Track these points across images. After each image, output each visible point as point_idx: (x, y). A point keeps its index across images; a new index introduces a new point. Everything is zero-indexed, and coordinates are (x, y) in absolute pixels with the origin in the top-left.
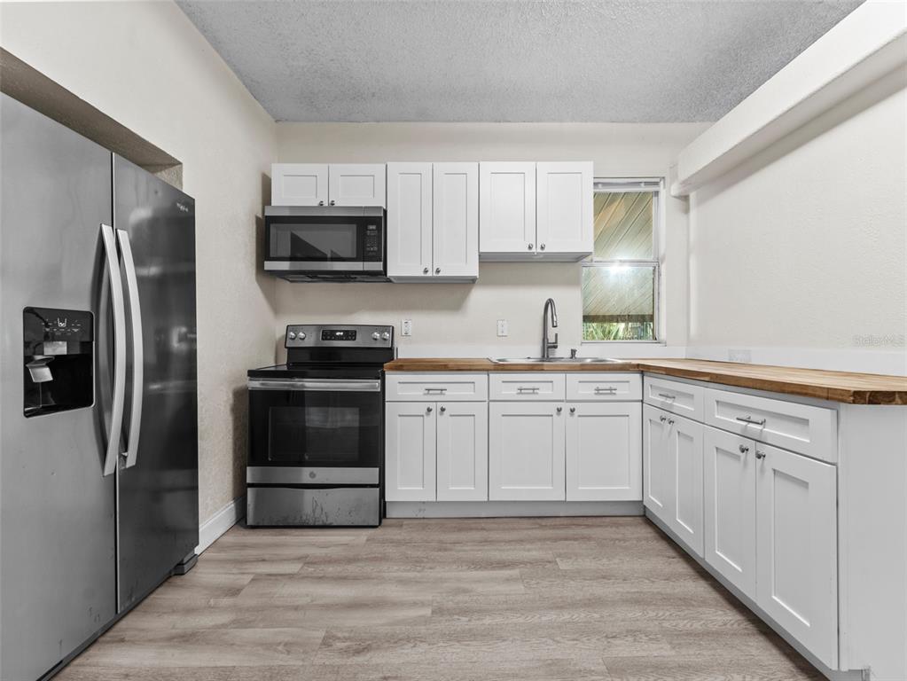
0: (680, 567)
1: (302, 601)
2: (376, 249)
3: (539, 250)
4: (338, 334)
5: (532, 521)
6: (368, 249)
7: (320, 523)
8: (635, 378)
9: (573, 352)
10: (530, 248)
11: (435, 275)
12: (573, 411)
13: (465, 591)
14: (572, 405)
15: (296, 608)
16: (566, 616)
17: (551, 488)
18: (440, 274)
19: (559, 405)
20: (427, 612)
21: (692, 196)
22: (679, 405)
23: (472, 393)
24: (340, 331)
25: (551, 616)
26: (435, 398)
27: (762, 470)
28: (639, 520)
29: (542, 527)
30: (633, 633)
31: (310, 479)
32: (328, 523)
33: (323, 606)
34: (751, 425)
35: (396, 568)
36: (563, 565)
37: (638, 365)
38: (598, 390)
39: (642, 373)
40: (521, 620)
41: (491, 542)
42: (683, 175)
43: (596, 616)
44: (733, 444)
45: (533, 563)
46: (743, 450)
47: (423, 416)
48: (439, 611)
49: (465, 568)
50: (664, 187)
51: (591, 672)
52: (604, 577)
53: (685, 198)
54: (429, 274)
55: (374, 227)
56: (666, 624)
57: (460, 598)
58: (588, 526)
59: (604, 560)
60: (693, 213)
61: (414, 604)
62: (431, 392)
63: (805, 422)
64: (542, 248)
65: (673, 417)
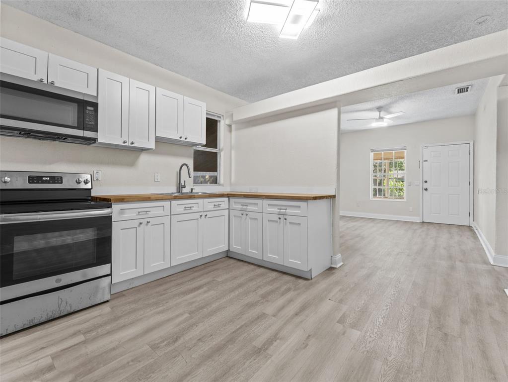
0: (252, 267)
1: (111, 346)
2: (93, 123)
3: (184, 140)
4: (44, 179)
5: (189, 271)
6: (87, 122)
7: (65, 313)
8: (226, 199)
9: (192, 189)
10: (180, 138)
11: (130, 145)
12: (206, 216)
13: (193, 302)
14: (205, 213)
15: (114, 349)
16: (237, 293)
17: (197, 253)
18: (133, 145)
19: (201, 214)
20: (187, 315)
21: (233, 126)
22: (250, 208)
23: (163, 212)
24: (47, 177)
25: (232, 295)
26: (144, 216)
27: (286, 223)
28: (227, 258)
29: (196, 271)
30: (259, 287)
31: (57, 284)
32: (72, 311)
33: (129, 340)
34: (281, 210)
35: (148, 310)
36: (219, 279)
37: (228, 194)
38: (214, 205)
39: (228, 197)
40: (225, 300)
41: (181, 284)
42: (235, 119)
43: (245, 288)
44: (276, 218)
45: (208, 283)
46: (280, 219)
47: (136, 228)
48: (191, 313)
49: (182, 296)
50: (223, 119)
51: (259, 301)
52: (235, 278)
53: (230, 126)
54: (126, 144)
55: (92, 109)
56: (264, 281)
57: (194, 305)
58: (212, 266)
59: (230, 273)
60: (233, 133)
61: (177, 316)
62: (140, 213)
63: (300, 207)
64: (186, 139)
65: (247, 213)
